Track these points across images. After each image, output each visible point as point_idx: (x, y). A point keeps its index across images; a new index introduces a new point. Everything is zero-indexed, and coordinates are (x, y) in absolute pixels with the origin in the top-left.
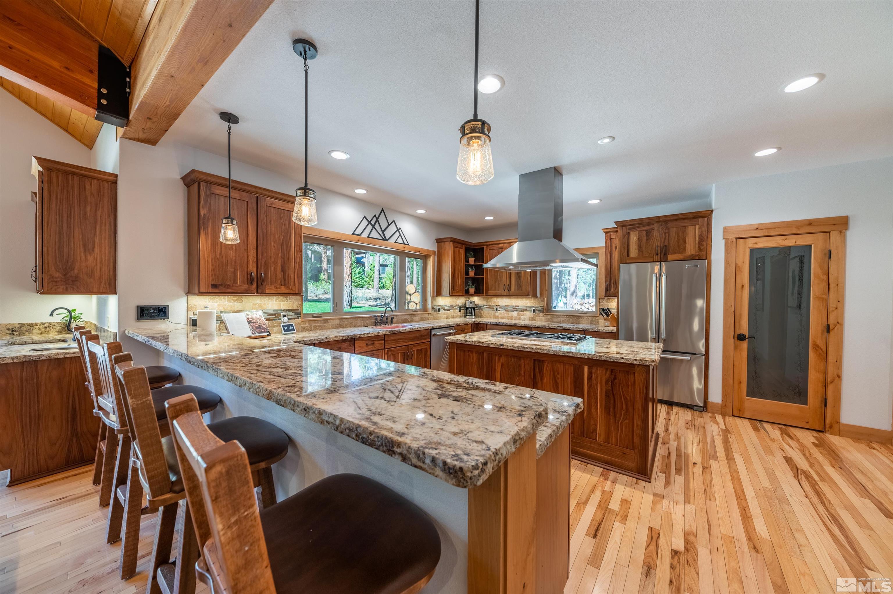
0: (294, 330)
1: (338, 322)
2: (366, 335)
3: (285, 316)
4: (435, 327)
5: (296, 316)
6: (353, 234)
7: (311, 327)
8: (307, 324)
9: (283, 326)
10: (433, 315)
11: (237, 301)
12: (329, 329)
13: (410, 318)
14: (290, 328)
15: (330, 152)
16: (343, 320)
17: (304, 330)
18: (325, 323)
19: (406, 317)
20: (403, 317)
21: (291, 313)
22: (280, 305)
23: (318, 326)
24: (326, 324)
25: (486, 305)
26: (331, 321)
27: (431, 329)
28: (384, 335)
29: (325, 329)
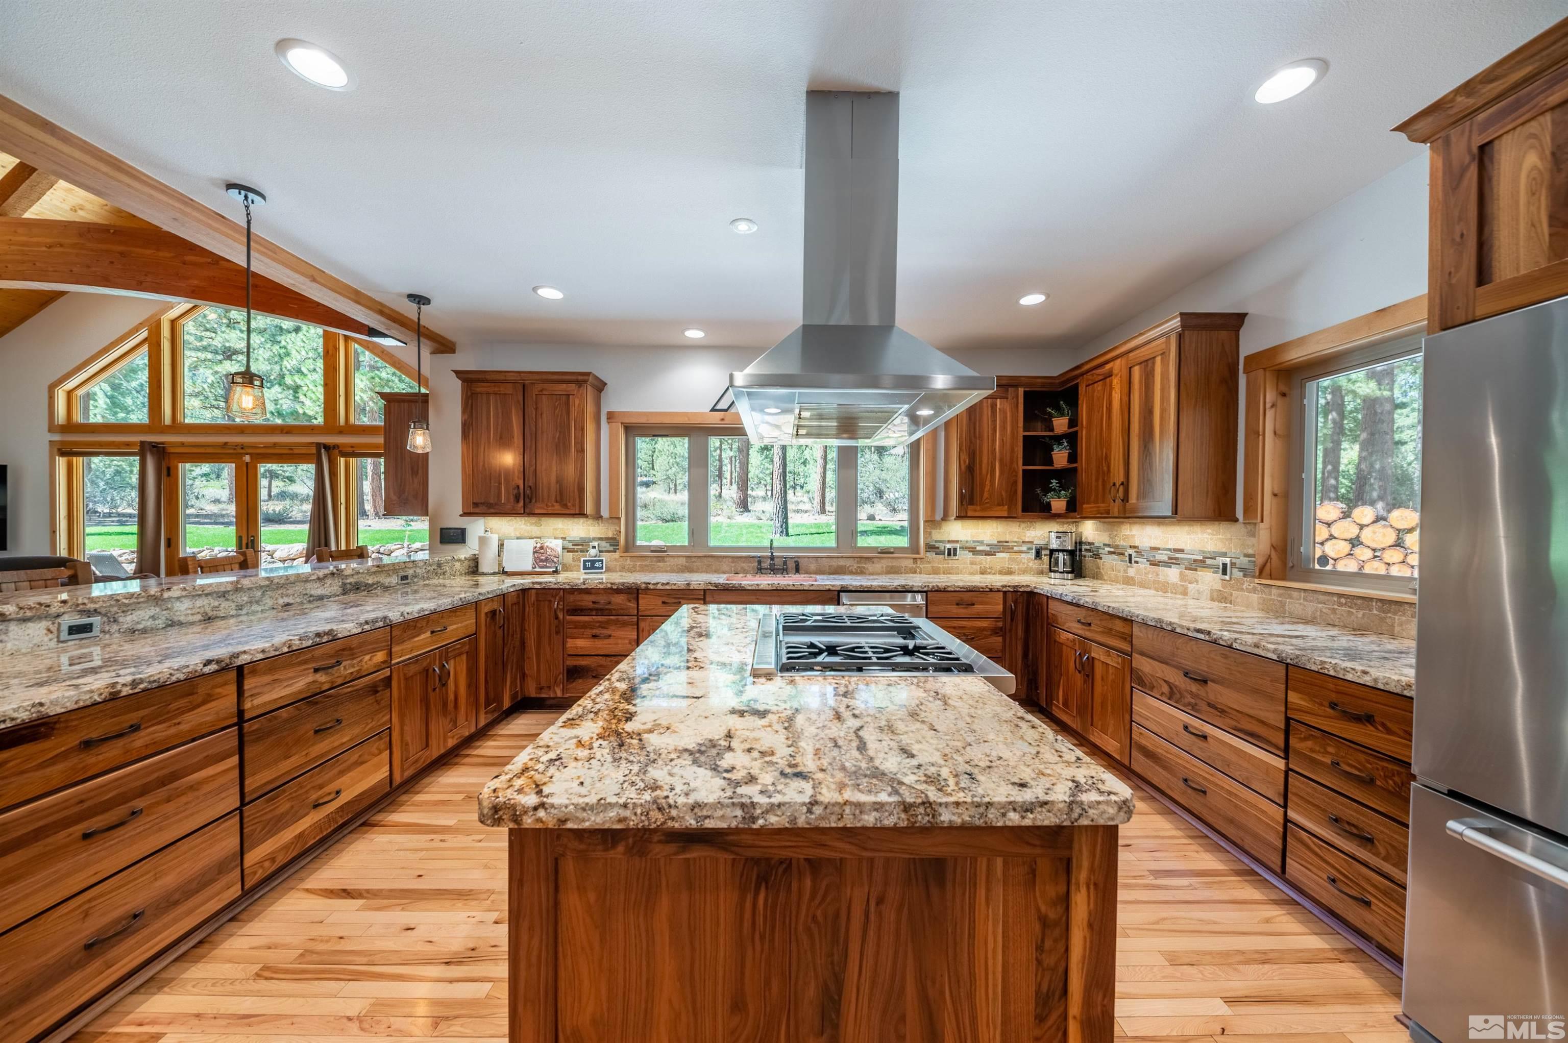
0: (602, 568)
1: (682, 561)
2: (659, 587)
3: (594, 547)
4: (851, 588)
5: (611, 548)
6: (713, 410)
7: (634, 567)
8: (628, 562)
9: (585, 561)
10: (929, 563)
11: (536, 524)
12: (667, 572)
13: (856, 566)
14: (597, 565)
15: (535, 289)
16: (693, 560)
17: (623, 569)
18: (659, 561)
19: (842, 563)
20: (835, 563)
21: (603, 544)
22: (589, 530)
23: (646, 566)
24: (661, 564)
25: (1109, 545)
26: (672, 559)
27: (839, 592)
28: (705, 590)
29: (659, 571)
